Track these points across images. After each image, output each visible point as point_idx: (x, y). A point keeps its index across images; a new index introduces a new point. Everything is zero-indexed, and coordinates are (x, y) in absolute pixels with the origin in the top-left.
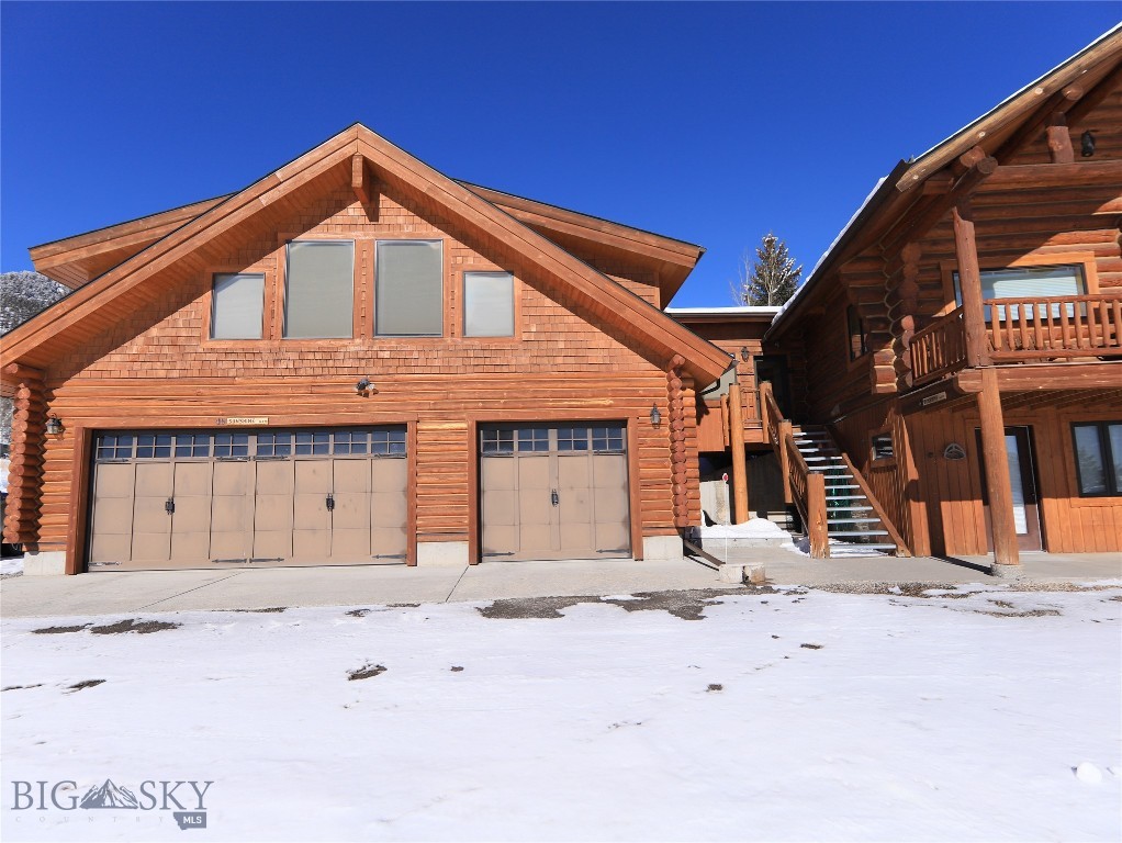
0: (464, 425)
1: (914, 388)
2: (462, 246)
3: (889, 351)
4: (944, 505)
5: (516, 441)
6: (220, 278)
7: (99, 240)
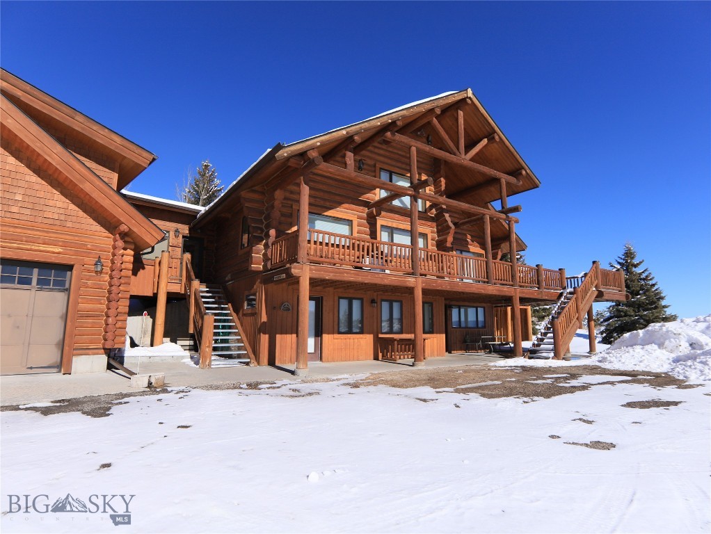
1: (271, 270)
3: (261, 247)
4: (278, 336)
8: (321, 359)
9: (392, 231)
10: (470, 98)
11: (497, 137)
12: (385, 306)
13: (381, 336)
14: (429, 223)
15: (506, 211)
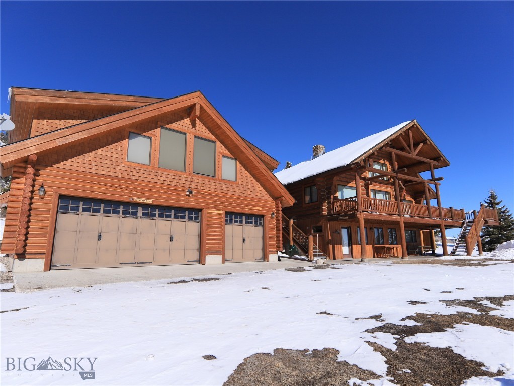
0: (221, 212)
1: (334, 214)
2: (222, 145)
3: (326, 203)
4: (336, 246)
5: (234, 219)
6: (131, 134)
7: (58, 95)
8: (352, 257)
9: (375, 192)
10: (416, 124)
11: (428, 142)
12: (376, 230)
13: (375, 246)
14: (391, 186)
15: (434, 180)
